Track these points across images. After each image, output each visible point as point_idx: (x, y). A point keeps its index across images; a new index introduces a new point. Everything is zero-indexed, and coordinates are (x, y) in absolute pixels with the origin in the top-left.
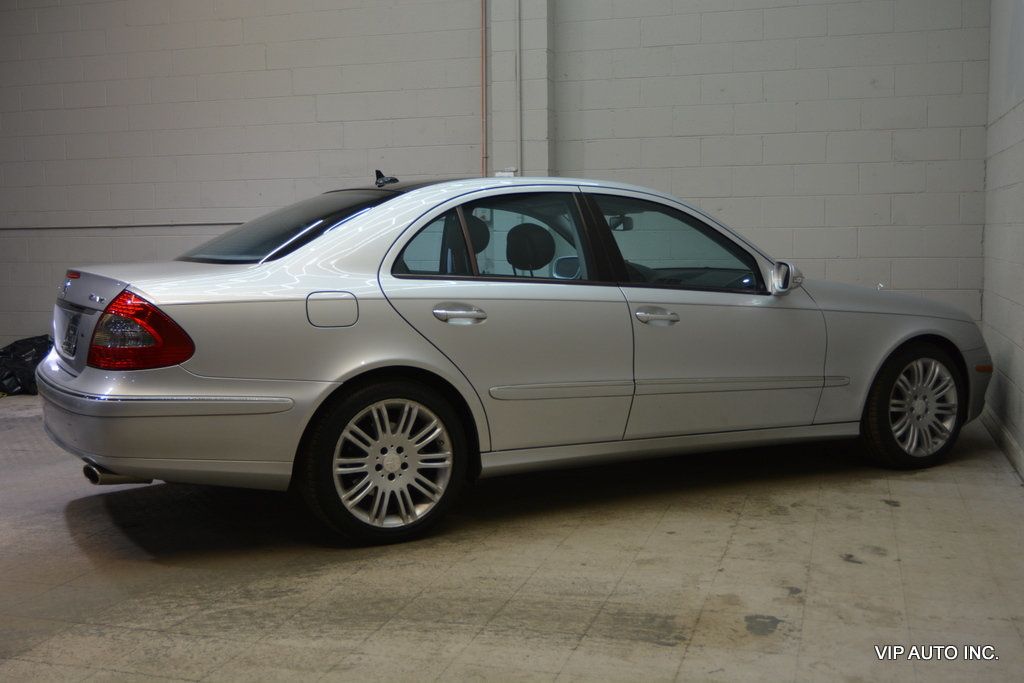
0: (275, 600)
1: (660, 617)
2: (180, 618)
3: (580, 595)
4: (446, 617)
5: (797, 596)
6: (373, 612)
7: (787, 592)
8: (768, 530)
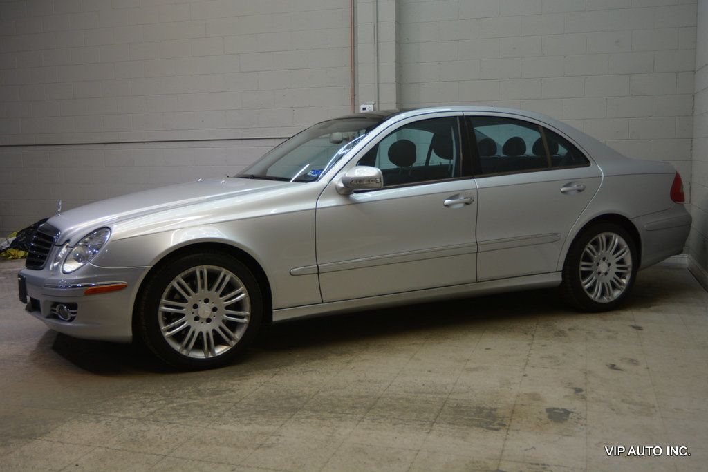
0: (218, 396)
1: (487, 409)
2: (152, 410)
3: (429, 393)
4: (337, 409)
5: (580, 394)
6: (286, 405)
7: (573, 391)
8: (554, 347)
